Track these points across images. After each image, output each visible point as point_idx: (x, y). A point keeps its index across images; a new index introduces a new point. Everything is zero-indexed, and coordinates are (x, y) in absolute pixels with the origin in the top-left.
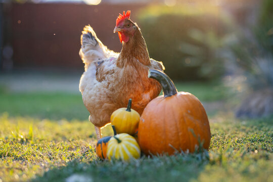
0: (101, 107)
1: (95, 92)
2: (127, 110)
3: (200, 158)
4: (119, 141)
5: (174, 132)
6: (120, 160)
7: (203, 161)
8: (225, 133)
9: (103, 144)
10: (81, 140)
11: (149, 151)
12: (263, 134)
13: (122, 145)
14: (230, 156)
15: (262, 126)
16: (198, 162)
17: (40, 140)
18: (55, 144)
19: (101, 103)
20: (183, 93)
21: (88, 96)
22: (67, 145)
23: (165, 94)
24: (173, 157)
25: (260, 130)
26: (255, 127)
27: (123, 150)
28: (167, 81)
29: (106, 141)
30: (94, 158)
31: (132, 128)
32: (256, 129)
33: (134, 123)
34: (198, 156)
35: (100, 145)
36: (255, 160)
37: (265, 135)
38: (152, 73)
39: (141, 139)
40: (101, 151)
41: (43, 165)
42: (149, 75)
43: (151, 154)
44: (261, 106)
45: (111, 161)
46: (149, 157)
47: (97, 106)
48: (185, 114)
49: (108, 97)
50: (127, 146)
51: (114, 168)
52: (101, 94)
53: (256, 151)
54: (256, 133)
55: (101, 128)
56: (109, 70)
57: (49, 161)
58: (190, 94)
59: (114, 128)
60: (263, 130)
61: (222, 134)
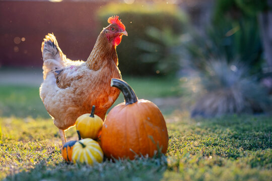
0: (65, 111)
1: (58, 98)
2: (90, 116)
3: (159, 163)
4: (84, 146)
5: (135, 137)
6: (85, 164)
7: (162, 166)
8: (181, 135)
9: (68, 148)
10: (47, 140)
11: (111, 155)
12: (216, 137)
13: (87, 150)
14: (186, 161)
15: (216, 128)
16: (157, 167)
17: (9, 140)
18: (22, 144)
19: (65, 108)
20: (143, 101)
21: (51, 102)
22: (34, 145)
23: (127, 102)
24: (133, 161)
25: (213, 132)
26: (209, 129)
27: (87, 154)
28: (129, 90)
29: (72, 145)
30: (60, 161)
31: (95, 133)
32: (210, 131)
33: (97, 128)
34: (157, 161)
35: (65, 148)
36: (210, 167)
37: (219, 139)
38: (114, 82)
39: (104, 144)
40: (66, 154)
41: (13, 167)
42: (112, 84)
43: (113, 158)
44: (214, 106)
45: (76, 164)
46: (111, 160)
47: (62, 110)
48: (145, 121)
49: (74, 101)
50: (91, 151)
51: (80, 174)
52: (65, 100)
53: (211, 157)
54: (211, 136)
55: (65, 131)
56: (73, 77)
57: (18, 163)
58: (150, 102)
59: (78, 132)
60: (216, 133)
61: (179, 136)
